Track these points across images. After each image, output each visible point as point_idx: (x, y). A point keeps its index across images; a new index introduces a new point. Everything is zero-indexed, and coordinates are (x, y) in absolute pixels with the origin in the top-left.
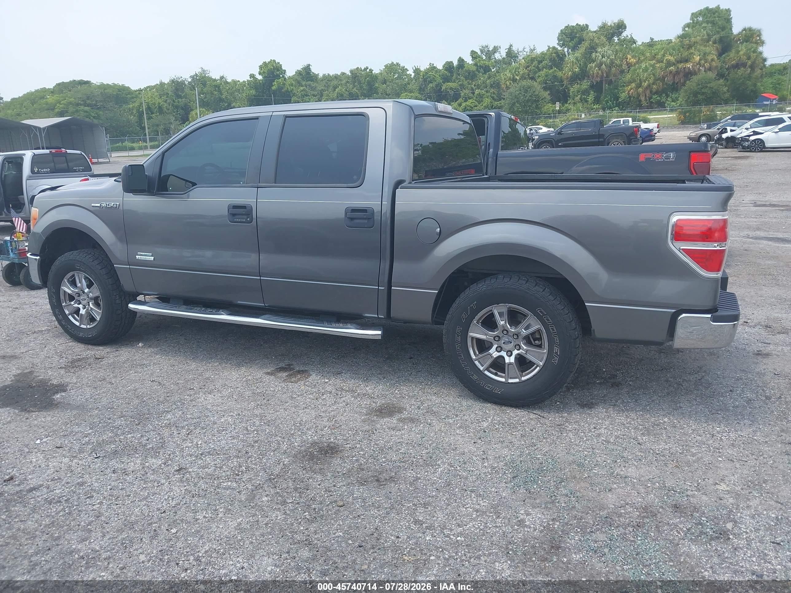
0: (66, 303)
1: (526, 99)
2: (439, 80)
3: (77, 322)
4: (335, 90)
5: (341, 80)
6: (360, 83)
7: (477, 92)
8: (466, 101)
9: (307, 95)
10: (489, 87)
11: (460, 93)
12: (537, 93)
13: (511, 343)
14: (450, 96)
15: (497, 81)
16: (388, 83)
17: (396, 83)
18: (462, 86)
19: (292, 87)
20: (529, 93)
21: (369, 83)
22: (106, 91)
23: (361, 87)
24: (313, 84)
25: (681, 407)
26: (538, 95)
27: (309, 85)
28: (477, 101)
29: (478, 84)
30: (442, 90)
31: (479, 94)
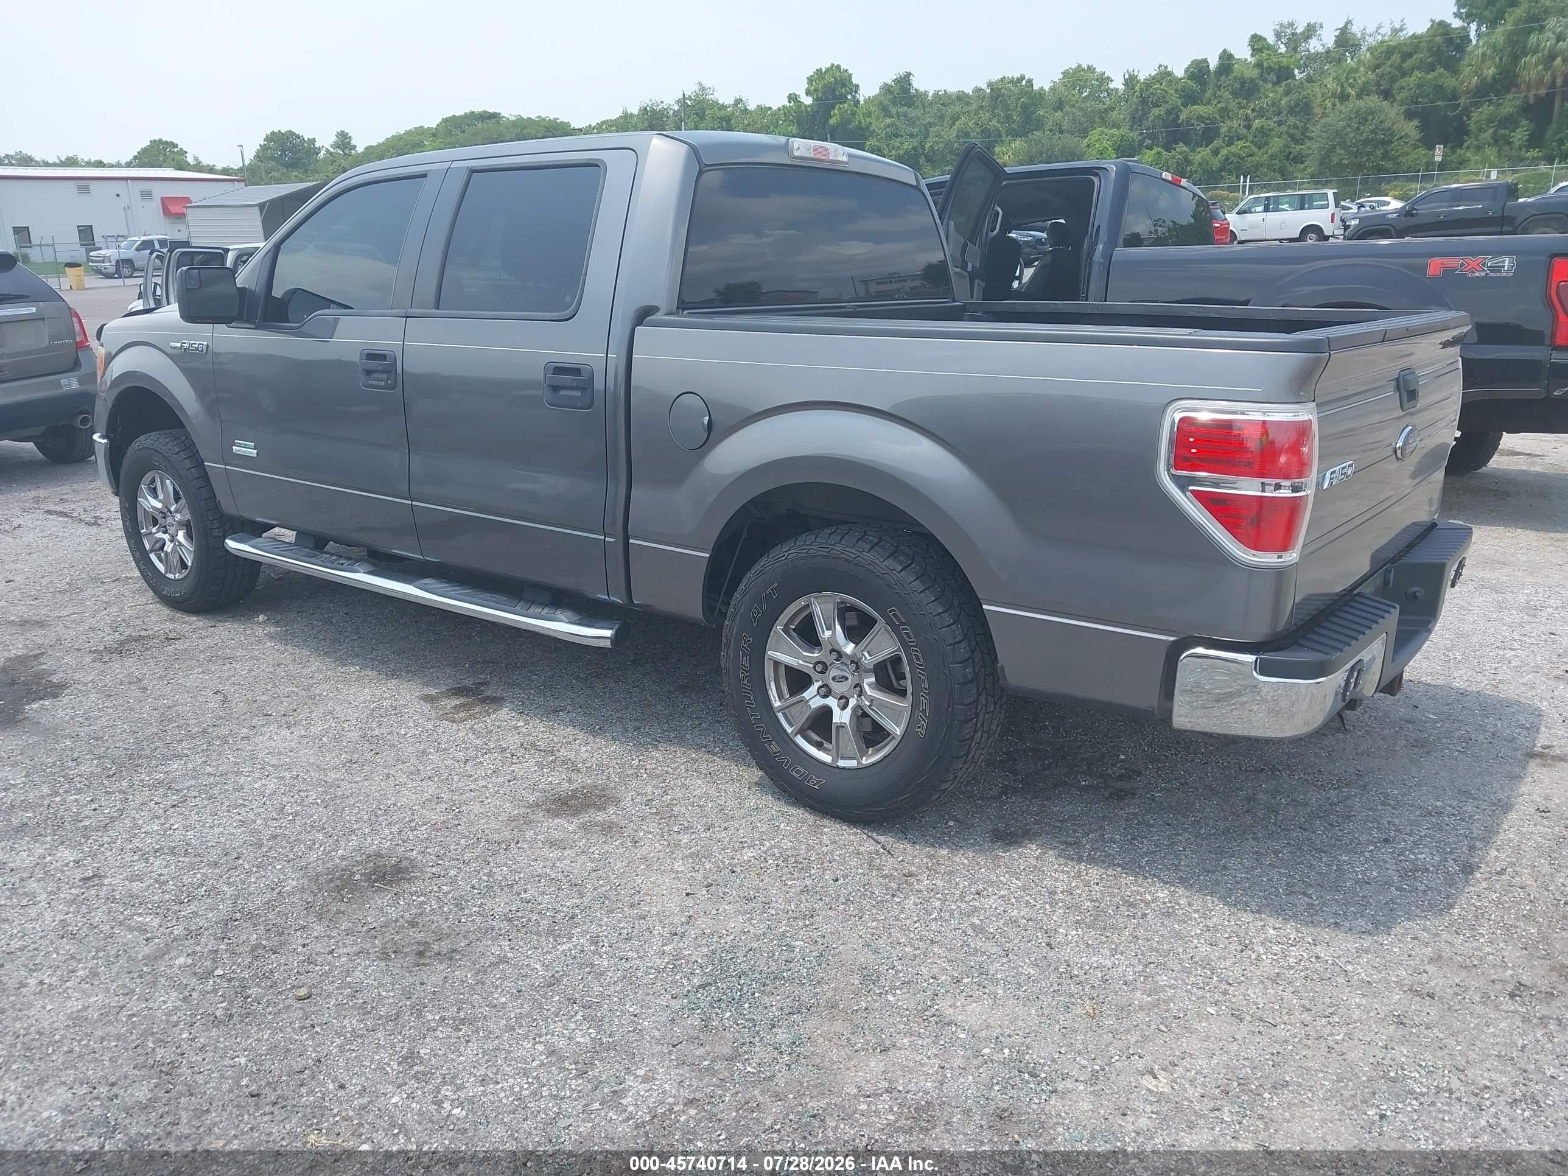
0: (147, 529)
1: (1363, 138)
2: (1174, 99)
3: (161, 565)
4: (953, 124)
5: (968, 104)
6: (1006, 108)
7: (1257, 123)
8: (1229, 144)
9: (896, 136)
10: (1285, 112)
11: (1219, 128)
12: (1388, 124)
13: (847, 679)
14: (1197, 135)
15: (1305, 100)
16: (1067, 109)
17: (1080, 109)
18: (1225, 112)
19: (868, 120)
20: (1371, 125)
21: (1025, 108)
22: (524, 131)
23: (1008, 118)
24: (912, 113)
25: (1225, 868)
26: (1390, 128)
27: (905, 114)
28: (1255, 145)
29: (1262, 108)
30: (1179, 121)
31: (1262, 127)
